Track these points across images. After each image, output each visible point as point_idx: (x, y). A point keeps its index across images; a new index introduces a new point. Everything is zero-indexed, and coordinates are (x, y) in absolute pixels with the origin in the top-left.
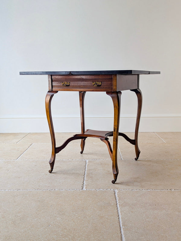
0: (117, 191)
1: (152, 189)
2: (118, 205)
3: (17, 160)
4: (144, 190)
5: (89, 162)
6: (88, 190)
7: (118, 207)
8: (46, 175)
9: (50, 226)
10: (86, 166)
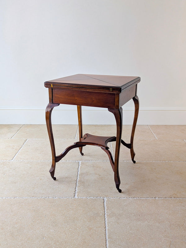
0: (106, 199)
1: (138, 198)
2: (106, 215)
3: (13, 160)
4: (130, 198)
5: (82, 163)
6: (79, 198)
7: (106, 218)
8: (41, 179)
9: (44, 238)
10: (79, 169)
